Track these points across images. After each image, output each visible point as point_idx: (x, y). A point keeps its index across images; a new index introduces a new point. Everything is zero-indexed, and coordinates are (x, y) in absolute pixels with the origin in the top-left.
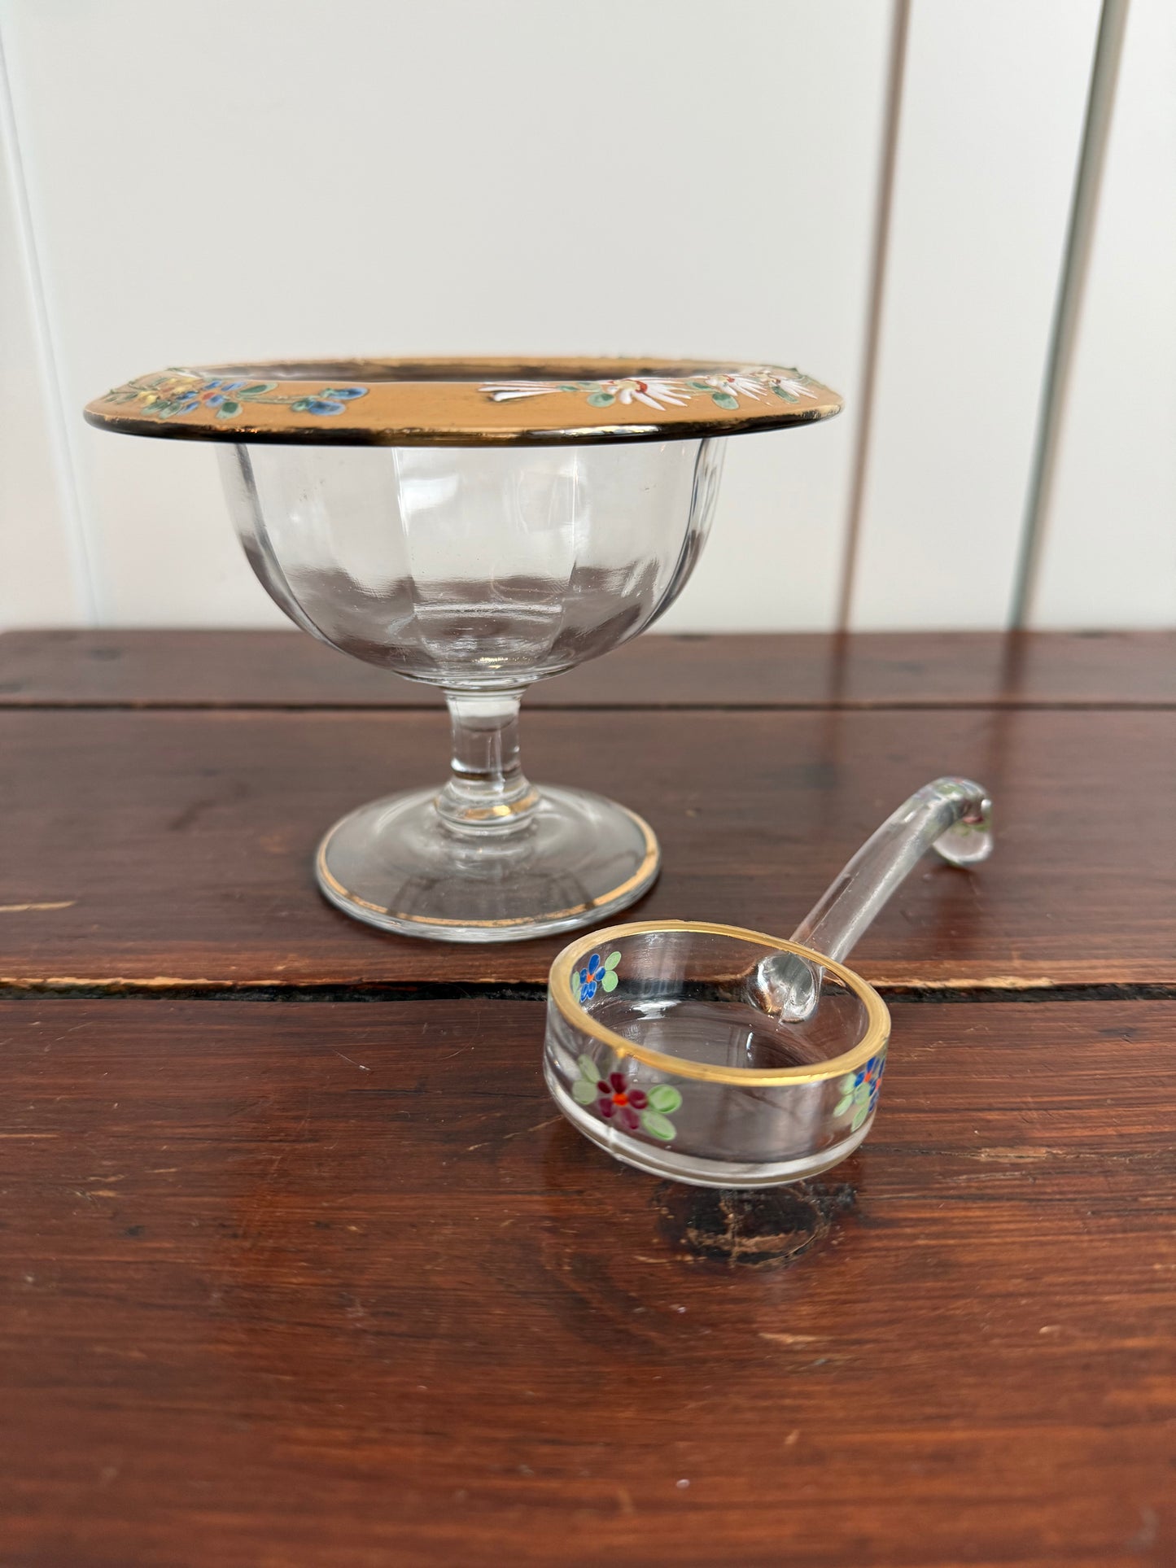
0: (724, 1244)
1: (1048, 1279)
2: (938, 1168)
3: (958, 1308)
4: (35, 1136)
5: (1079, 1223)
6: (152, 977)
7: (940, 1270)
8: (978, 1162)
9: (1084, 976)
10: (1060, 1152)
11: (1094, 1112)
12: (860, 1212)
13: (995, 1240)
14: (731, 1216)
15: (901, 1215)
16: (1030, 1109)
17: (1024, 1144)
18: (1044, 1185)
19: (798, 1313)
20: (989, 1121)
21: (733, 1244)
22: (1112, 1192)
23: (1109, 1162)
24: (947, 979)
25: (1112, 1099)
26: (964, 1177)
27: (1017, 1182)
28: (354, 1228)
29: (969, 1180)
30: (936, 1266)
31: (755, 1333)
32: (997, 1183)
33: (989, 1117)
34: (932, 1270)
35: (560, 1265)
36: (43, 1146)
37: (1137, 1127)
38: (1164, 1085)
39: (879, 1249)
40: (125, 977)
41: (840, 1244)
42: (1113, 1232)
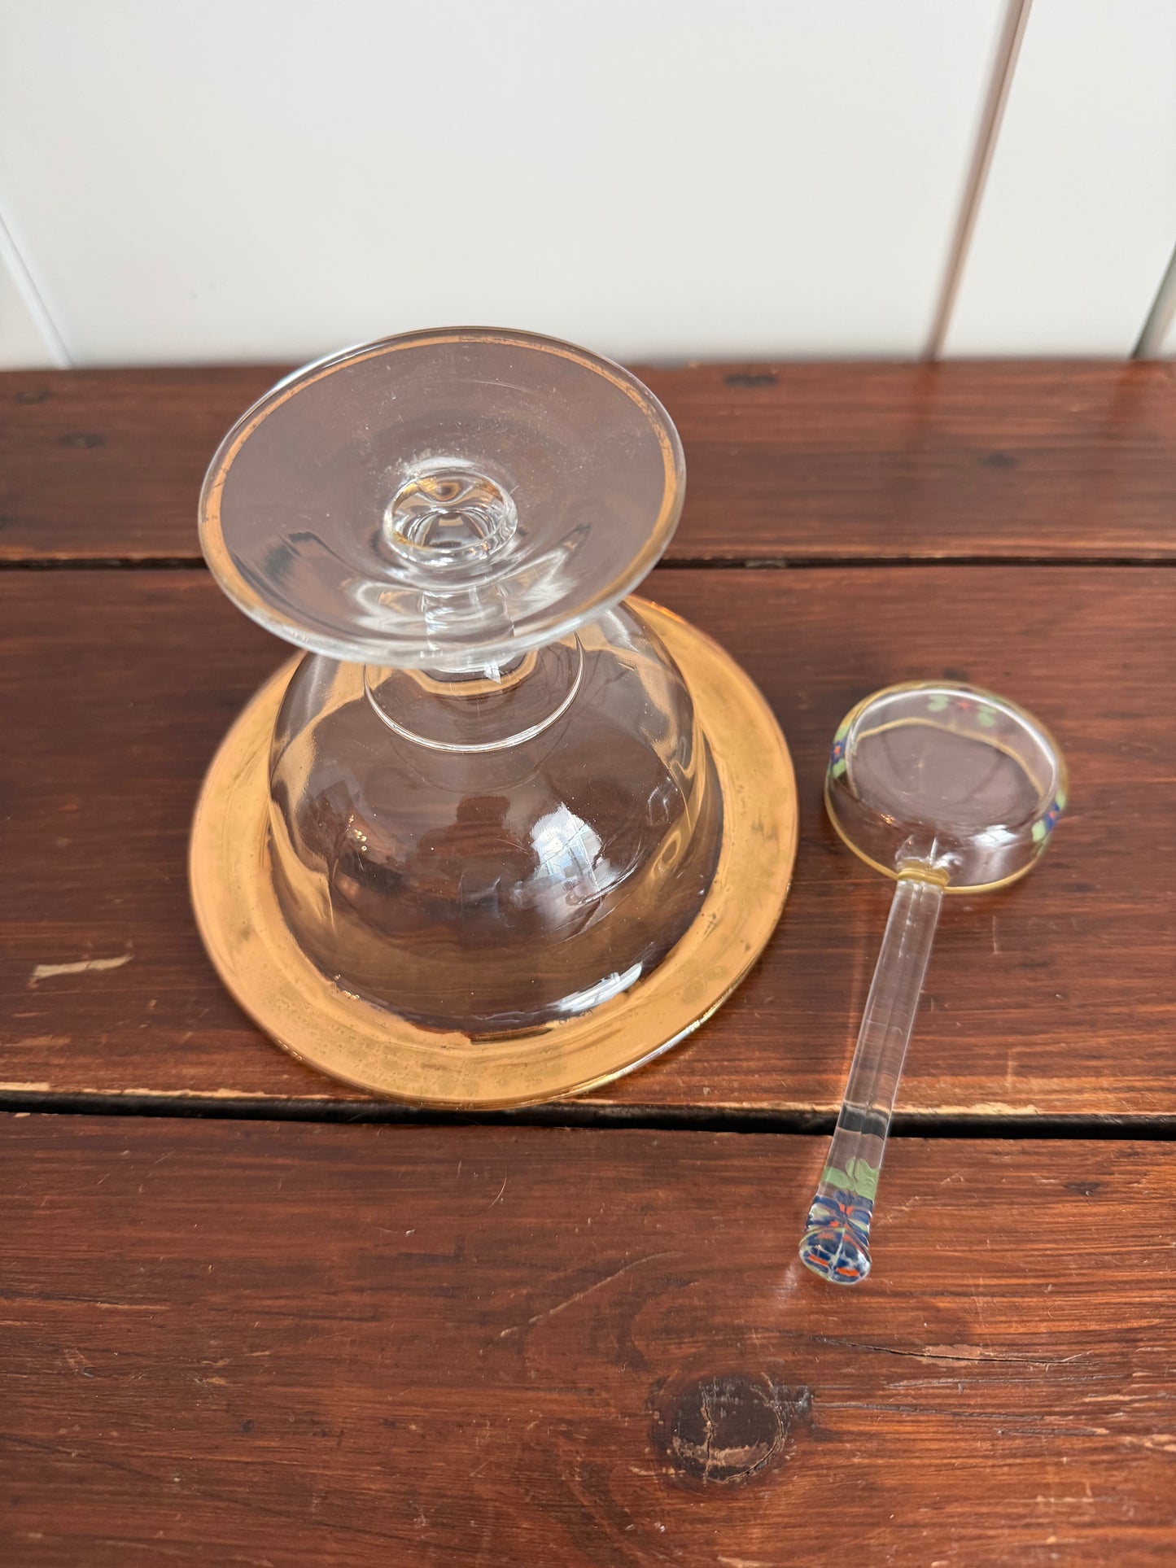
0: (700, 1456)
1: (949, 1509)
2: (884, 1371)
3: (871, 1538)
4: (151, 1307)
5: (987, 1445)
6: (216, 1087)
7: (866, 1494)
8: (919, 1365)
9: (1069, 1104)
10: (992, 1354)
11: (1034, 1301)
12: (812, 1422)
13: (917, 1462)
14: (709, 1423)
15: (845, 1427)
16: (978, 1295)
17: (963, 1342)
18: (969, 1396)
19: (750, 1536)
20: (939, 1310)
21: (708, 1457)
22: (1025, 1407)
23: (1031, 1369)
24: (938, 1106)
25: (1054, 1285)
26: (904, 1383)
27: (948, 1391)
28: (413, 1427)
29: (908, 1387)
30: (863, 1489)
31: (714, 1557)
32: (931, 1391)
33: (941, 1305)
34: (859, 1493)
35: (573, 1476)
36: (159, 1320)
37: (1067, 1323)
38: (1105, 1266)
39: (821, 1467)
40: (192, 1088)
41: (793, 1458)
42: (1014, 1456)
